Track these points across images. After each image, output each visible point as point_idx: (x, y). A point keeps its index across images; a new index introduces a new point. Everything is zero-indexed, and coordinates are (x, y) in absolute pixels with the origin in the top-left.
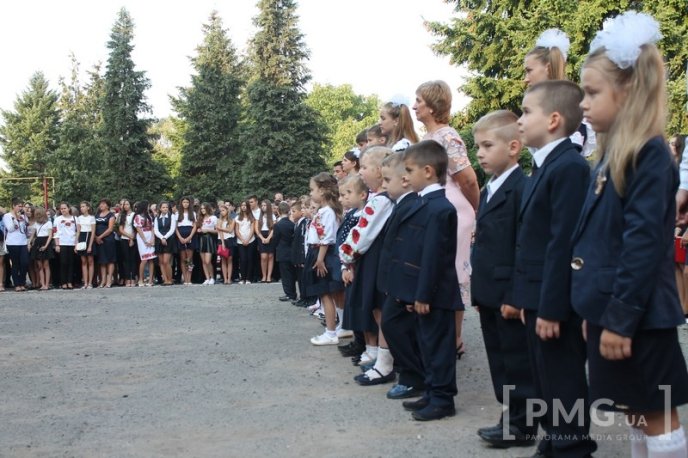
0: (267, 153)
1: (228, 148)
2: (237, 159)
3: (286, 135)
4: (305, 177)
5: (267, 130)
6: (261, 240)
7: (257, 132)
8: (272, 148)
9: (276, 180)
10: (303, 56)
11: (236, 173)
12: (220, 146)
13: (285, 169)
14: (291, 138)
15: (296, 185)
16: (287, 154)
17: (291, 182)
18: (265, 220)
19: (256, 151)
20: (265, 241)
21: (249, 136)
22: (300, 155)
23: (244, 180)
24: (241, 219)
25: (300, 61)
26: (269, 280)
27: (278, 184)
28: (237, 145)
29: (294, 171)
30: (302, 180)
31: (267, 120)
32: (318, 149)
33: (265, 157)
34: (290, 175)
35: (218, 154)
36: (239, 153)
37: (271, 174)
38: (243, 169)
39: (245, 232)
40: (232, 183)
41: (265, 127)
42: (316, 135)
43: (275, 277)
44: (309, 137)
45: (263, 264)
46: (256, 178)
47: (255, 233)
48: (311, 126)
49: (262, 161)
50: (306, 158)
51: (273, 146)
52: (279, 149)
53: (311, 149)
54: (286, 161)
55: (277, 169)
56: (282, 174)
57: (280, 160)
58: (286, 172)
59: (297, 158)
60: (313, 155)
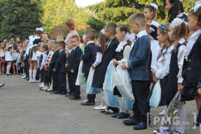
0: (14, 17)
3: (23, 9)
4: (32, 29)
5: (15, 6)
7: (9, 7)
8: (16, 15)
9: (18, 29)
13: (23, 24)
14: (26, 11)
15: (27, 32)
16: (24, 18)
17: (25, 31)
19: (9, 16)
21: (6, 9)
22: (30, 18)
23: (3, 29)
27: (19, 31)
29: (27, 26)
30: (30, 30)
31: (15, 2)
32: (38, 16)
33: (13, 19)
34: (25, 27)
37: (16, 27)
38: (3, 24)
44: (34, 10)
46: (9, 28)
49: (12, 21)
50: (32, 20)
51: (17, 13)
52: (20, 15)
53: (35, 16)
54: (23, 21)
55: (19, 24)
56: (21, 27)
57: (20, 20)
58: (23, 26)
59: (28, 20)
60: (36, 18)
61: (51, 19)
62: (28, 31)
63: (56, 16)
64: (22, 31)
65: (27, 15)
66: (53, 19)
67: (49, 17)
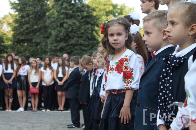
0: (63, 32)
1: (40, 29)
2: (46, 35)
3: (74, 21)
4: (85, 47)
5: (63, 19)
6: (57, 83)
7: (57, 19)
9: (68, 48)
11: (44, 43)
12: (35, 27)
15: (80, 51)
17: (77, 49)
18: (60, 69)
19: (56, 31)
20: (60, 83)
21: (52, 22)
22: (82, 33)
23: (49, 47)
24: (45, 69)
26: (62, 109)
27: (69, 51)
28: (46, 27)
30: (83, 48)
31: (63, 13)
32: (93, 30)
33: (62, 34)
34: (76, 45)
35: (34, 32)
36: (47, 31)
37: (65, 44)
38: (49, 41)
39: (48, 77)
40: (42, 49)
41: (62, 16)
42: (92, 22)
43: (66, 108)
44: (88, 23)
45: (59, 99)
46: (56, 46)
47: (54, 79)
48: (90, 16)
49: (60, 37)
50: (86, 35)
51: (67, 27)
52: (70, 29)
53: (89, 30)
54: (74, 36)
55: (69, 41)
56: (72, 45)
57: (71, 36)
58: (74, 43)
59: (81, 35)
60: (90, 33)
62: (81, 49)
64: (74, 50)
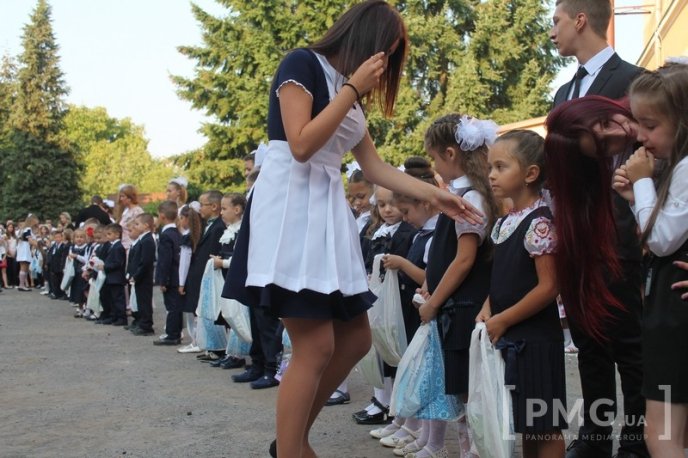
8: (32, 173)
10: (63, 92)
13: (44, 191)
14: (50, 165)
16: (46, 179)
25: (61, 97)
29: (52, 194)
61: (101, 181)
63: (111, 175)
65: (53, 174)
66: (105, 181)
67: (96, 177)
